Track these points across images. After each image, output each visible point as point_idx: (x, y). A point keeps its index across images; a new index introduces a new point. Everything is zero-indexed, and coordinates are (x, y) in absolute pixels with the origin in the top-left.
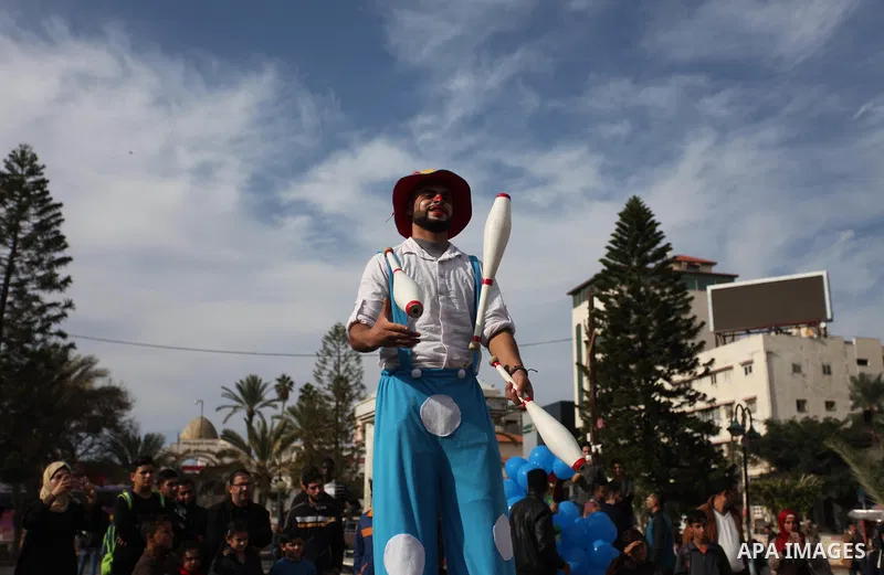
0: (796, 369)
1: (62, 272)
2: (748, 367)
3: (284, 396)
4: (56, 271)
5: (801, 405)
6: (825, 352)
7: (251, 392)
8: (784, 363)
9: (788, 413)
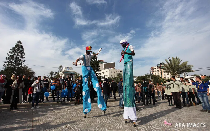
0: (112, 72)
1: (24, 56)
2: (107, 72)
3: (56, 74)
4: (23, 56)
5: (112, 76)
6: (115, 71)
7: (52, 73)
8: (110, 72)
9: (111, 77)
